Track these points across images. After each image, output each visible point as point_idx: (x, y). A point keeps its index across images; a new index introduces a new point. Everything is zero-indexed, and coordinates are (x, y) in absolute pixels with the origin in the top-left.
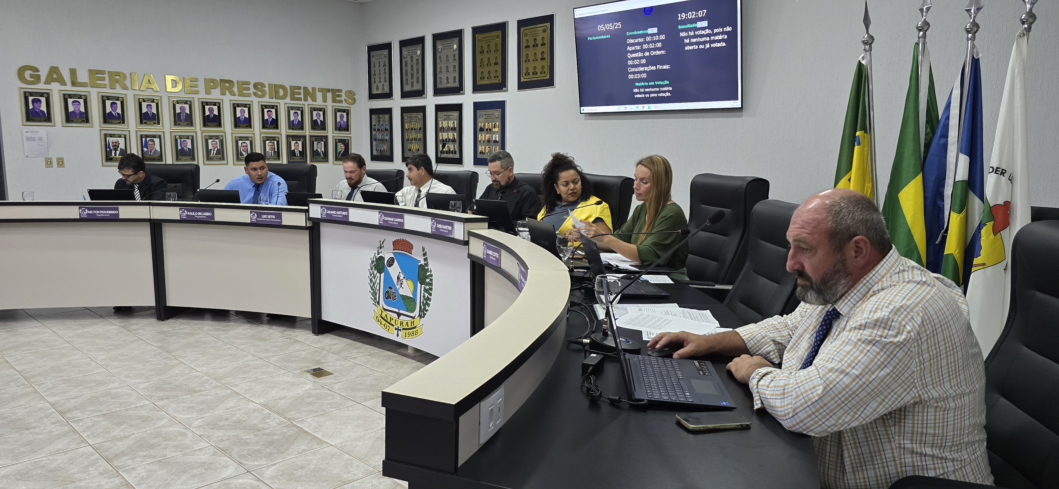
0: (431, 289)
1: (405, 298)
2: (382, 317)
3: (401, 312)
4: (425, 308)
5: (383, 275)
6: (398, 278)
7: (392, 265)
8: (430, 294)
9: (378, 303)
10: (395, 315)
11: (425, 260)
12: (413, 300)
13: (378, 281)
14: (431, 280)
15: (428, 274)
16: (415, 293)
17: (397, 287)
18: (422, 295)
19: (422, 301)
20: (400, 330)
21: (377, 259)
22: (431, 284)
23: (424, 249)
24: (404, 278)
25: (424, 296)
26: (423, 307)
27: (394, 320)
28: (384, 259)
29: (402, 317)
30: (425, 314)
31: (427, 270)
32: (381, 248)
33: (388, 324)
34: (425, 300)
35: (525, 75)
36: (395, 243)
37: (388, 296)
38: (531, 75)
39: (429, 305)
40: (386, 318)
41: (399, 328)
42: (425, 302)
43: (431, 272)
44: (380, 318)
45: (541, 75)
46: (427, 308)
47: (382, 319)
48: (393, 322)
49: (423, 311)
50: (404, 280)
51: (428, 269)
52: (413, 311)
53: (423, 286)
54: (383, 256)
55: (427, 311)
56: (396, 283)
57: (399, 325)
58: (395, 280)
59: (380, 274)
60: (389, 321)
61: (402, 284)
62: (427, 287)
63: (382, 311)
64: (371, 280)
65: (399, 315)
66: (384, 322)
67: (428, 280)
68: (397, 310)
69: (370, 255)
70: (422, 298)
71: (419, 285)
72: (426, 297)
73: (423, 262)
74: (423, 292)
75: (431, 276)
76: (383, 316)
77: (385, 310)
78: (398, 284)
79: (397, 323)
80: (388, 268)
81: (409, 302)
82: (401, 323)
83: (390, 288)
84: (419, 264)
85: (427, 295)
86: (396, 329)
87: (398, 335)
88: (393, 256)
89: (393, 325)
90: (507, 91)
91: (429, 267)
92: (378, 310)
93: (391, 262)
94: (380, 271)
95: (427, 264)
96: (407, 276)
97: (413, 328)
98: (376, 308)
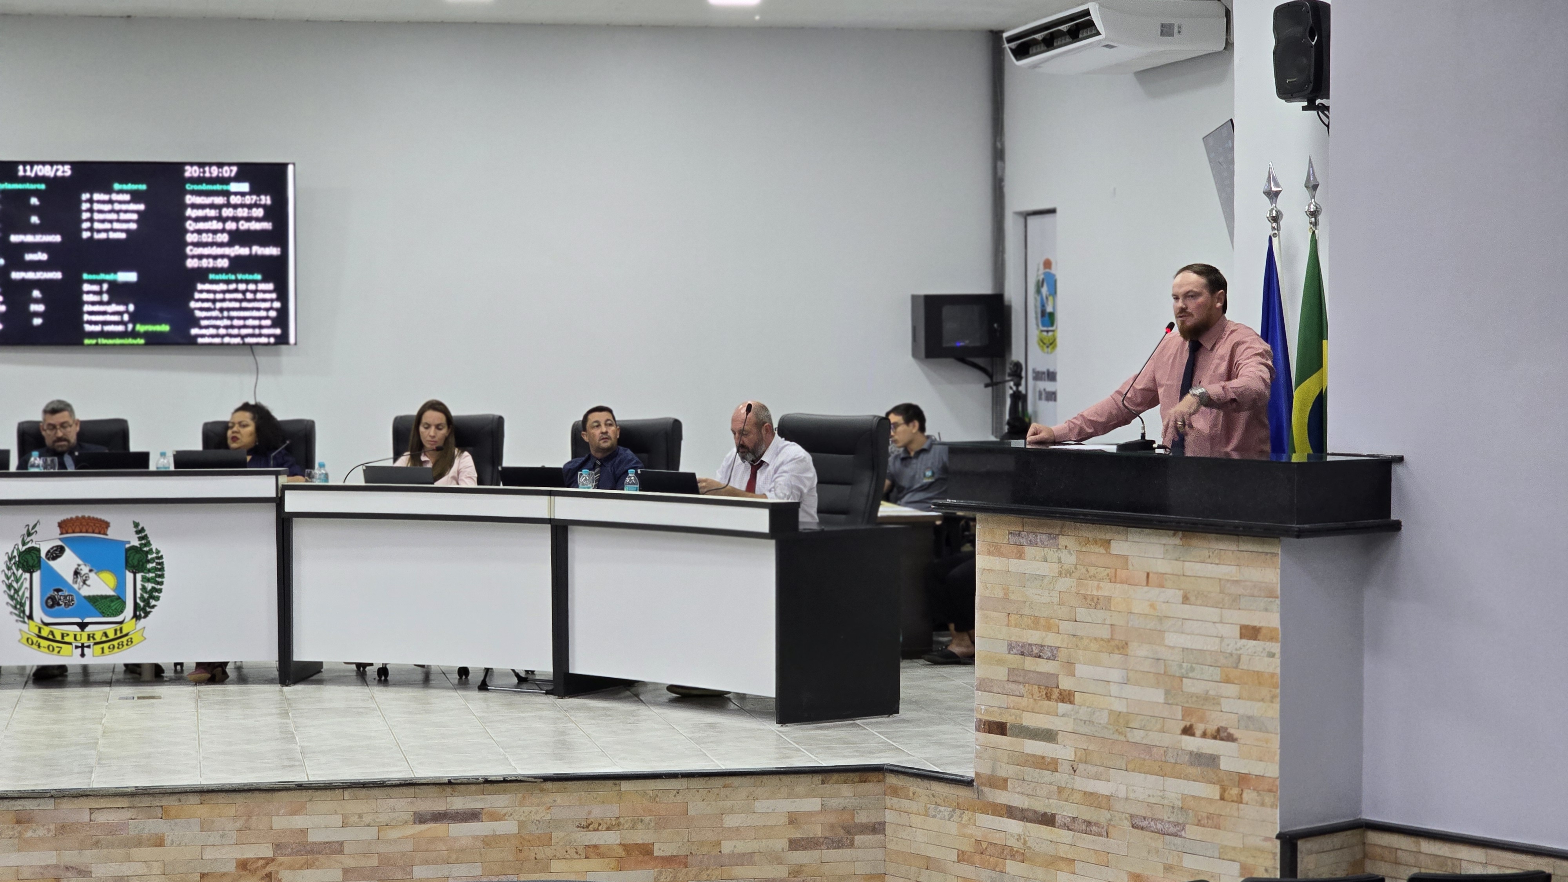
2: (40, 637)
5: (37, 575)
9: (30, 617)
11: (143, 539)
12: (117, 599)
13: (27, 584)
16: (120, 588)
21: (21, 554)
23: (136, 525)
26: (142, 604)
27: (71, 636)
28: (39, 551)
31: (149, 553)
34: (146, 593)
36: (64, 526)
37: (51, 603)
39: (154, 599)
42: (145, 596)
43: (157, 554)
46: (153, 604)
50: (92, 574)
52: (117, 614)
55: (152, 608)
56: (71, 582)
57: (84, 641)
59: (31, 573)
61: (86, 581)
62: (151, 575)
64: (9, 587)
67: (154, 566)
69: (10, 546)
70: (139, 592)
72: (149, 589)
74: (139, 583)
75: (159, 558)
77: (47, 625)
78: (76, 583)
80: (52, 563)
81: (108, 603)
82: (91, 637)
87: (82, 657)
88: (60, 544)
91: (154, 547)
92: (31, 628)
93: (56, 553)
94: (30, 570)
95: (148, 544)
96: (97, 568)
97: (121, 638)
98: (24, 627)
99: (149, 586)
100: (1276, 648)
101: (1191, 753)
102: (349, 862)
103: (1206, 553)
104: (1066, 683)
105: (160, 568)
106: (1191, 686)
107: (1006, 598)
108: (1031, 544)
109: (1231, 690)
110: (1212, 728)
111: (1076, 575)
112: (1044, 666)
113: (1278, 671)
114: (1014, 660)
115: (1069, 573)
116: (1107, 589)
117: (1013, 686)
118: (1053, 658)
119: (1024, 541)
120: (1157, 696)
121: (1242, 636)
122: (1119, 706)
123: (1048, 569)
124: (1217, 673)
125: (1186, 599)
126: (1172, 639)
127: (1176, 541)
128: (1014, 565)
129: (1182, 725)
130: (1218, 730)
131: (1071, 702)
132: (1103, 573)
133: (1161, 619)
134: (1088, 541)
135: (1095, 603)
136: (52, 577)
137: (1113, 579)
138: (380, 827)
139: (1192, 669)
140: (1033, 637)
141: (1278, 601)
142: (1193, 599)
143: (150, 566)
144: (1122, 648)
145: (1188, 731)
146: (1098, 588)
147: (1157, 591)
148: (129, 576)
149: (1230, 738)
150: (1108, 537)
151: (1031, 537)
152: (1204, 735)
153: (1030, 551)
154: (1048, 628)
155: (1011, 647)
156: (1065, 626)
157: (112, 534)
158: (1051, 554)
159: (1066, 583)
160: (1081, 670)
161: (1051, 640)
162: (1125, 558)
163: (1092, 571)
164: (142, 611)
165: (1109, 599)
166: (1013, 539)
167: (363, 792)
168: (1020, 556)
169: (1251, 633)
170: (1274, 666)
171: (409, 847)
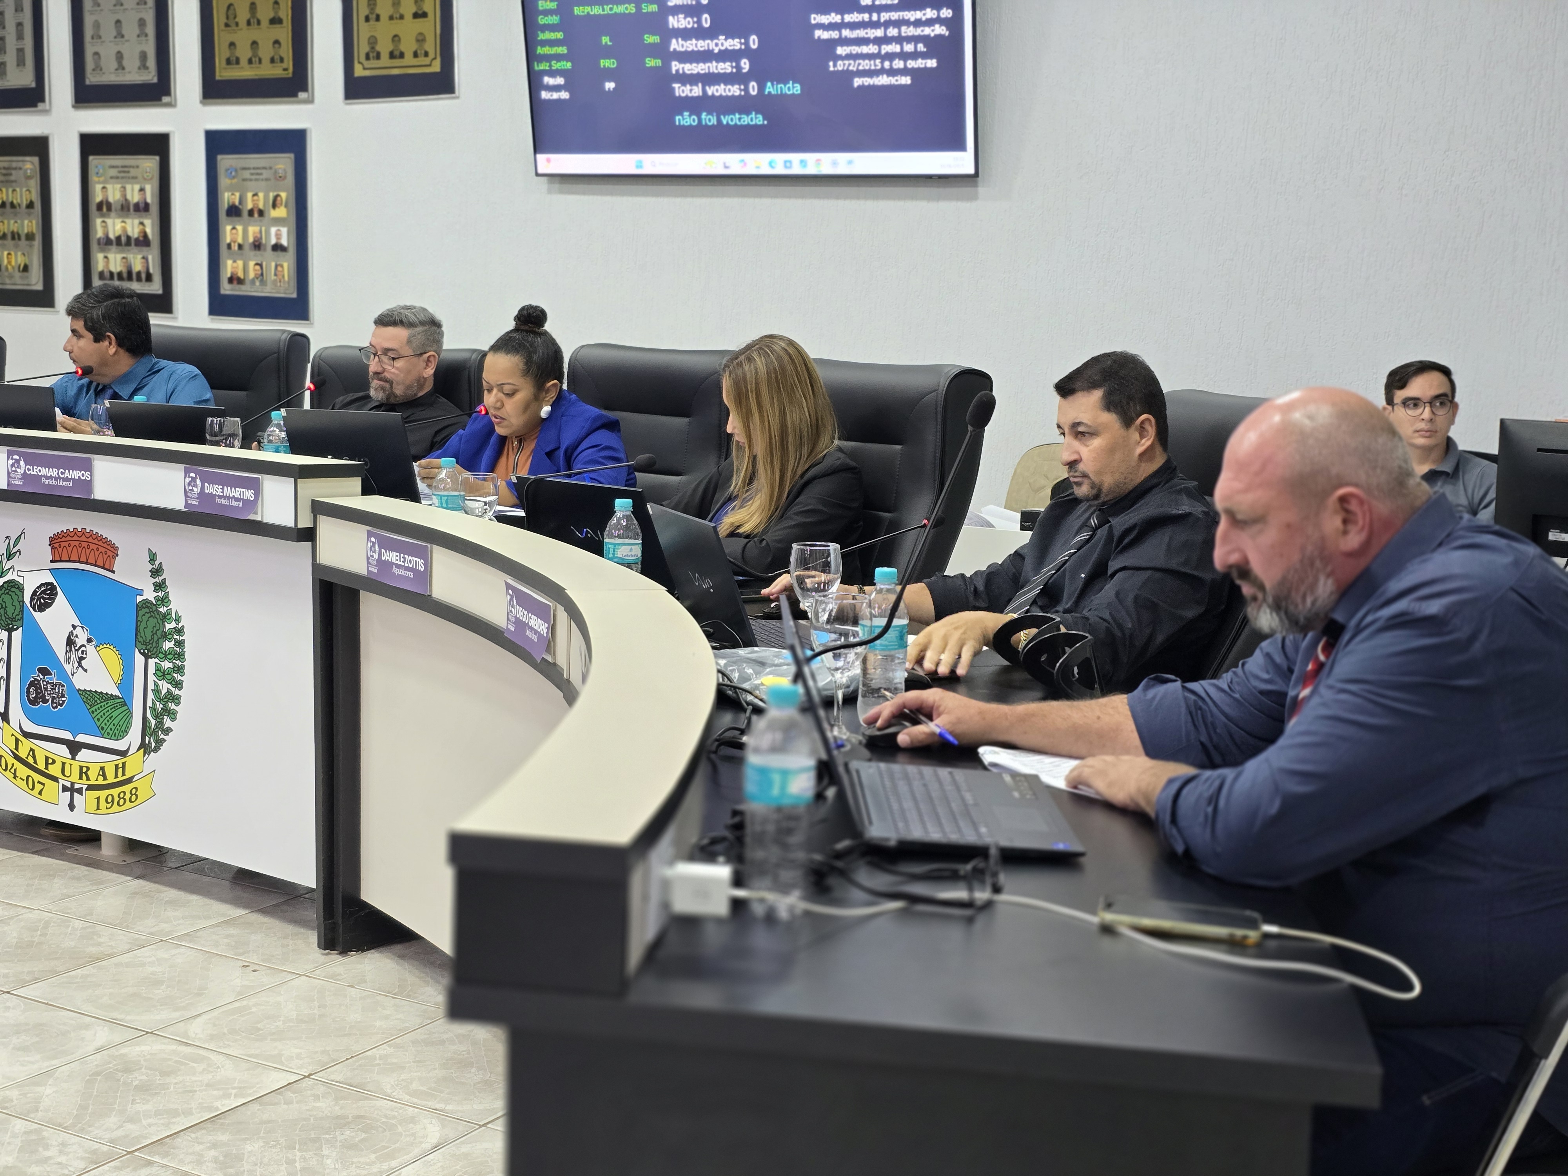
0: (180, 670)
1: (92, 698)
2: (17, 757)
3: (81, 738)
4: (160, 723)
6: (70, 642)
7: (49, 605)
8: (178, 685)
10: (64, 750)
11: (160, 586)
12: (123, 703)
14: (180, 644)
15: (168, 626)
16: (126, 682)
17: (68, 668)
18: (151, 686)
19: (149, 704)
20: (80, 791)
22: (180, 656)
24: (89, 640)
25: (157, 691)
26: (153, 722)
27: (58, 765)
28: (22, 590)
29: (84, 755)
30: (160, 742)
31: (165, 617)
32: (10, 556)
33: (37, 777)
34: (160, 700)
35: (368, 57)
37: (36, 694)
38: (385, 60)
39: (173, 715)
40: (31, 760)
41: (76, 786)
42: (159, 706)
43: (178, 620)
44: (11, 760)
45: (415, 62)
46: (168, 723)
47: (17, 765)
48: (54, 770)
49: (154, 733)
50: (90, 649)
51: (169, 613)
52: (121, 733)
53: (152, 662)
54: (20, 580)
55: (168, 731)
56: (62, 661)
57: (75, 777)
58: (59, 648)
59: (10, 631)
60: (41, 766)
61: (81, 659)
62: (167, 665)
63: (17, 740)
65: (74, 748)
66: (23, 771)
67: (168, 645)
68: (67, 735)
70: (150, 696)
71: (139, 659)
72: (164, 691)
73: (150, 594)
74: (151, 678)
75: (180, 631)
76: (23, 753)
77: (27, 735)
78: (68, 660)
79: (67, 773)
81: (105, 711)
82: (83, 772)
83: (44, 672)
84: (140, 599)
85: (165, 686)
86: (65, 789)
87: (72, 807)
88: (52, 580)
89: (55, 779)
90: (310, 101)
92: (6, 738)
93: (43, 598)
94: (9, 625)
96: (98, 635)
97: (122, 785)
105: (181, 653)
136: (37, 642)
148: (139, 661)
164: (151, 737)
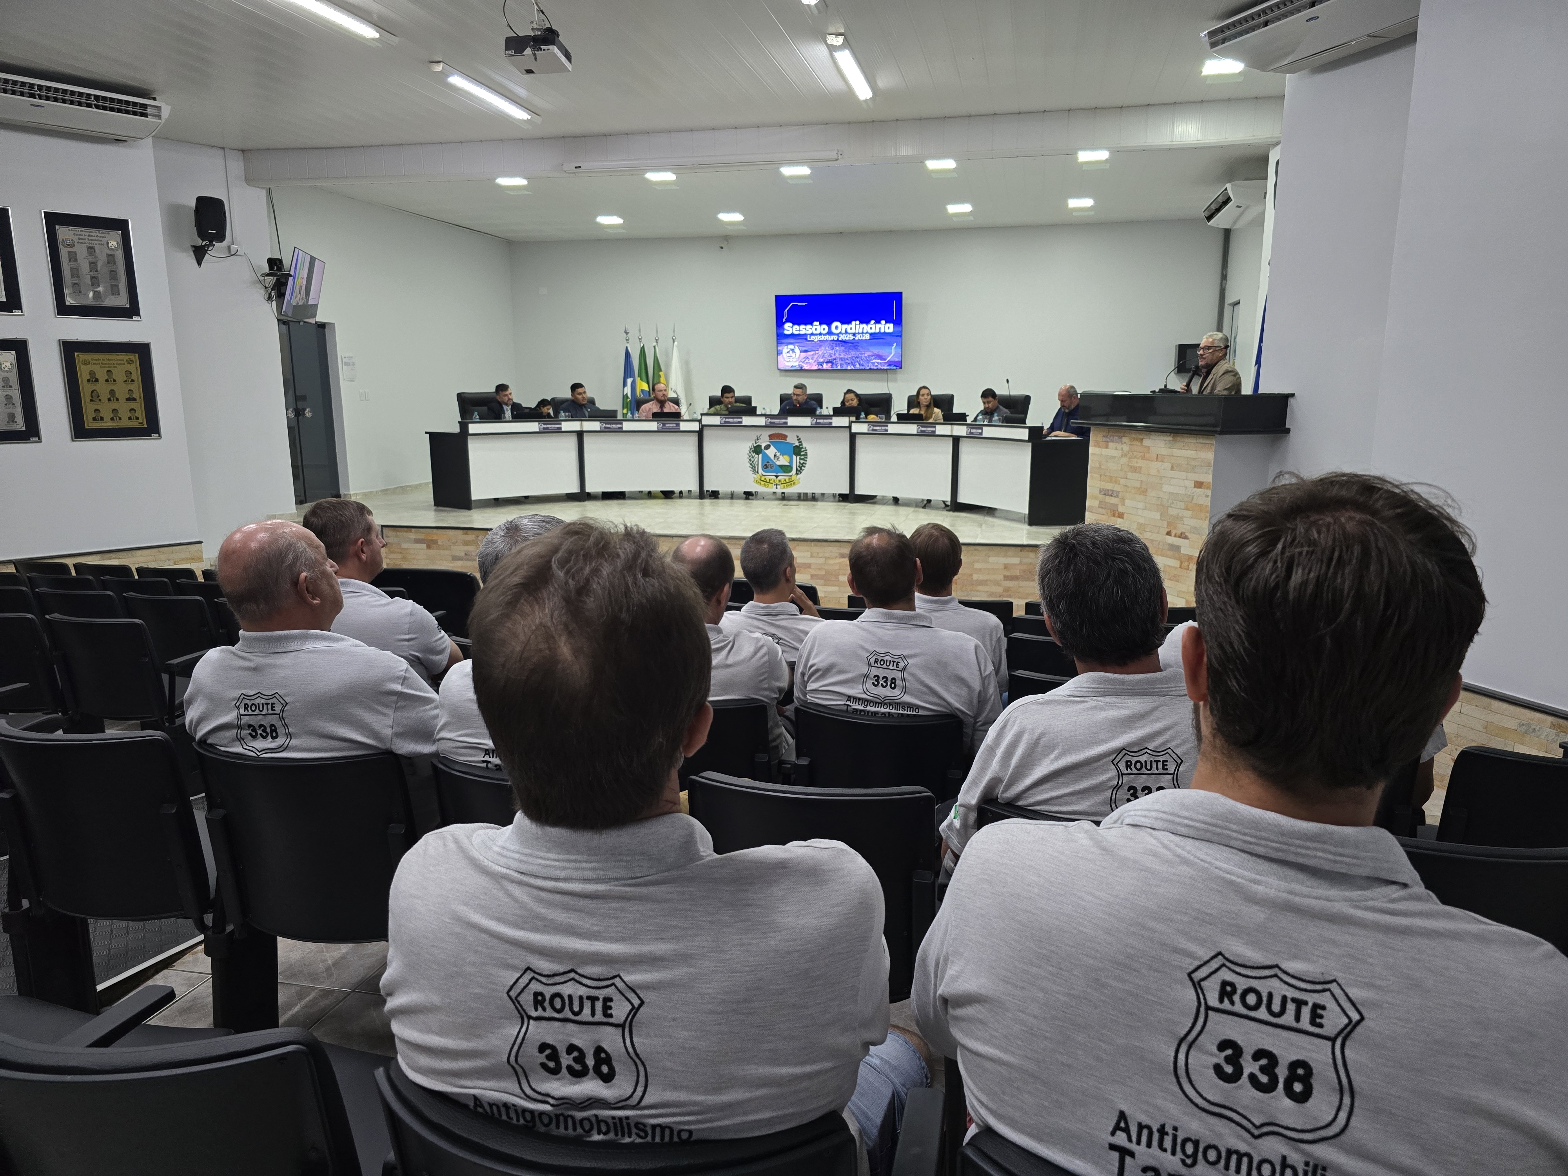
0: (806, 458)
2: (761, 481)
3: (779, 474)
5: (760, 456)
9: (758, 472)
10: (774, 477)
11: (800, 442)
12: (790, 466)
13: (756, 459)
15: (803, 450)
18: (798, 462)
19: (798, 465)
21: (754, 447)
23: (798, 437)
24: (780, 455)
26: (798, 469)
27: (772, 481)
28: (762, 446)
30: (801, 472)
31: (802, 448)
32: (758, 439)
33: (766, 484)
34: (801, 464)
36: (771, 436)
37: (765, 467)
39: (804, 466)
40: (765, 481)
41: (777, 484)
43: (806, 448)
44: (759, 481)
46: (803, 468)
54: (761, 444)
56: (773, 459)
61: (778, 458)
63: (761, 477)
64: (750, 460)
68: (775, 474)
69: (750, 444)
75: (806, 450)
77: (764, 475)
78: (775, 459)
79: (774, 482)
80: (766, 451)
81: (786, 469)
82: (780, 481)
83: (768, 462)
84: (795, 445)
86: (774, 485)
88: (769, 443)
91: (804, 446)
92: (757, 477)
93: (767, 447)
94: (758, 453)
95: (802, 445)
96: (783, 454)
97: (791, 483)
98: (755, 476)
99: (802, 461)
100: (1209, 492)
101: (1169, 544)
102: (814, 572)
103: (1182, 444)
104: (1121, 509)
105: (806, 455)
106: (1172, 512)
107: (1100, 468)
108: (1112, 441)
109: (1189, 513)
110: (1179, 533)
111: (1128, 456)
112: (1113, 500)
113: (1209, 504)
114: (1101, 496)
115: (1126, 455)
116: (1140, 463)
117: (1101, 510)
118: (1117, 496)
119: (1108, 440)
120: (1157, 516)
121: (1195, 487)
122: (1142, 521)
123: (1117, 453)
124: (1182, 505)
125: (1172, 468)
126: (1167, 488)
127: (1170, 438)
128: (1105, 451)
129: (1167, 530)
130: (1181, 534)
131: (1123, 518)
132: (1139, 455)
133: (1161, 478)
134: (1134, 439)
135: (1135, 470)
136: (766, 456)
137: (1143, 458)
138: (826, 558)
139: (1173, 503)
140: (1109, 486)
141: (1212, 468)
142: (1175, 468)
143: (802, 453)
144: (1144, 492)
145: (1169, 533)
146: (1137, 462)
147: (1161, 463)
148: (794, 457)
149: (1186, 538)
150: (1142, 437)
151: (1112, 438)
152: (1175, 536)
153: (1111, 444)
154: (1116, 482)
155: (1100, 491)
156: (1123, 481)
157: (789, 440)
158: (1119, 446)
159: (1124, 460)
160: (1127, 502)
161: (1117, 488)
162: (1148, 447)
163: (1135, 454)
164: (799, 472)
165: (1141, 468)
166: (1105, 439)
167: (819, 543)
168: (1107, 447)
169: (1199, 485)
170: (1207, 502)
171: (837, 567)
